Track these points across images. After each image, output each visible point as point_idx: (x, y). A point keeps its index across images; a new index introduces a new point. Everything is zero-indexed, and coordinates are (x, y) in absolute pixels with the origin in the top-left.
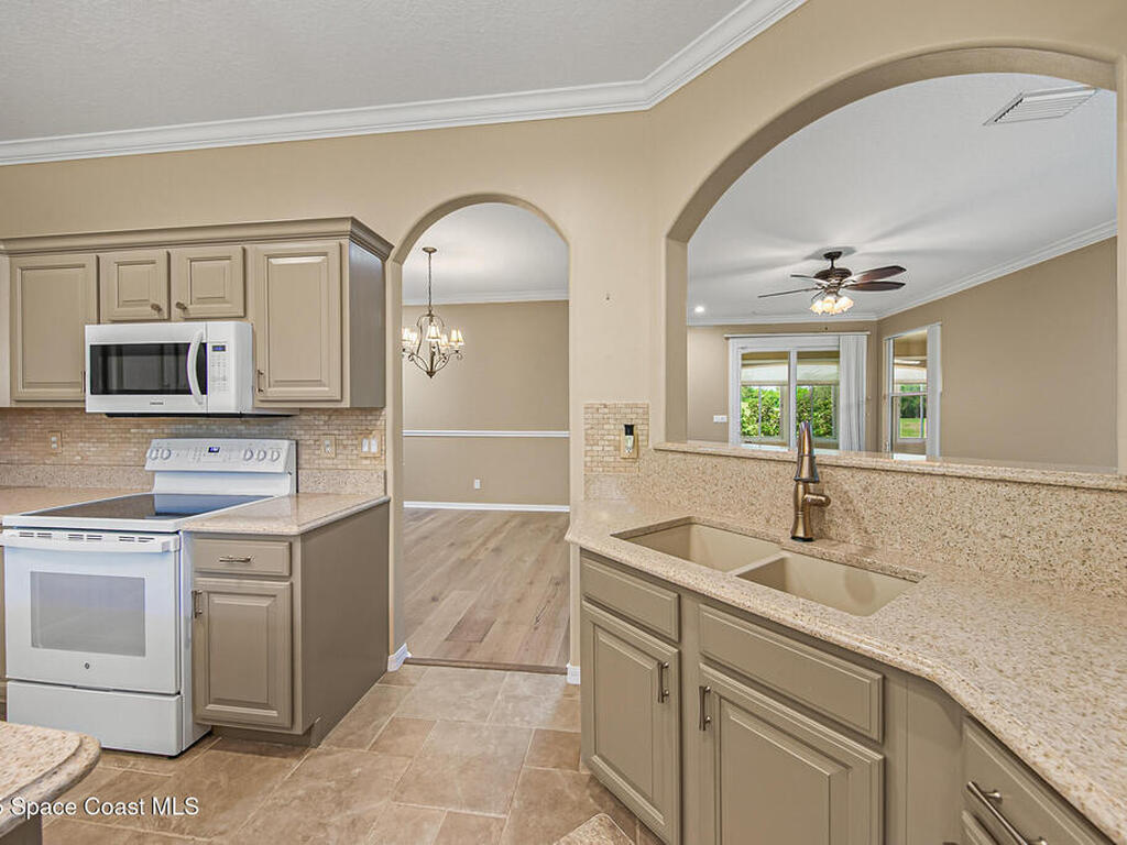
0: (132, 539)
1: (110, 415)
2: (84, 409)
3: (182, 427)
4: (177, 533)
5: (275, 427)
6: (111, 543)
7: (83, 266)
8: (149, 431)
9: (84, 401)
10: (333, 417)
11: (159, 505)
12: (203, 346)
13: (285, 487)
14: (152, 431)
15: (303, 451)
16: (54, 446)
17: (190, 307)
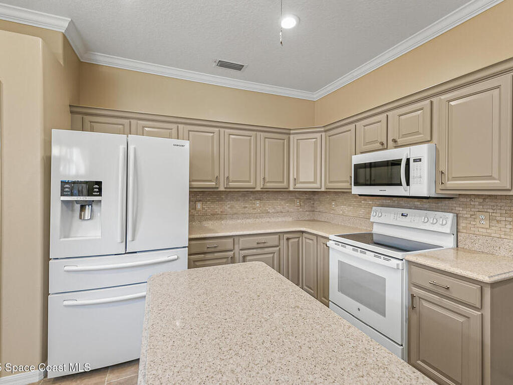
0: (380, 258)
1: (360, 195)
2: (351, 192)
3: (384, 201)
4: (402, 260)
5: (440, 204)
6: (370, 256)
7: (350, 130)
8: (369, 202)
9: (351, 189)
10: (487, 200)
11: (375, 238)
12: (408, 160)
13: (450, 242)
14: (371, 202)
15: (461, 221)
16: (333, 206)
17: (398, 140)
